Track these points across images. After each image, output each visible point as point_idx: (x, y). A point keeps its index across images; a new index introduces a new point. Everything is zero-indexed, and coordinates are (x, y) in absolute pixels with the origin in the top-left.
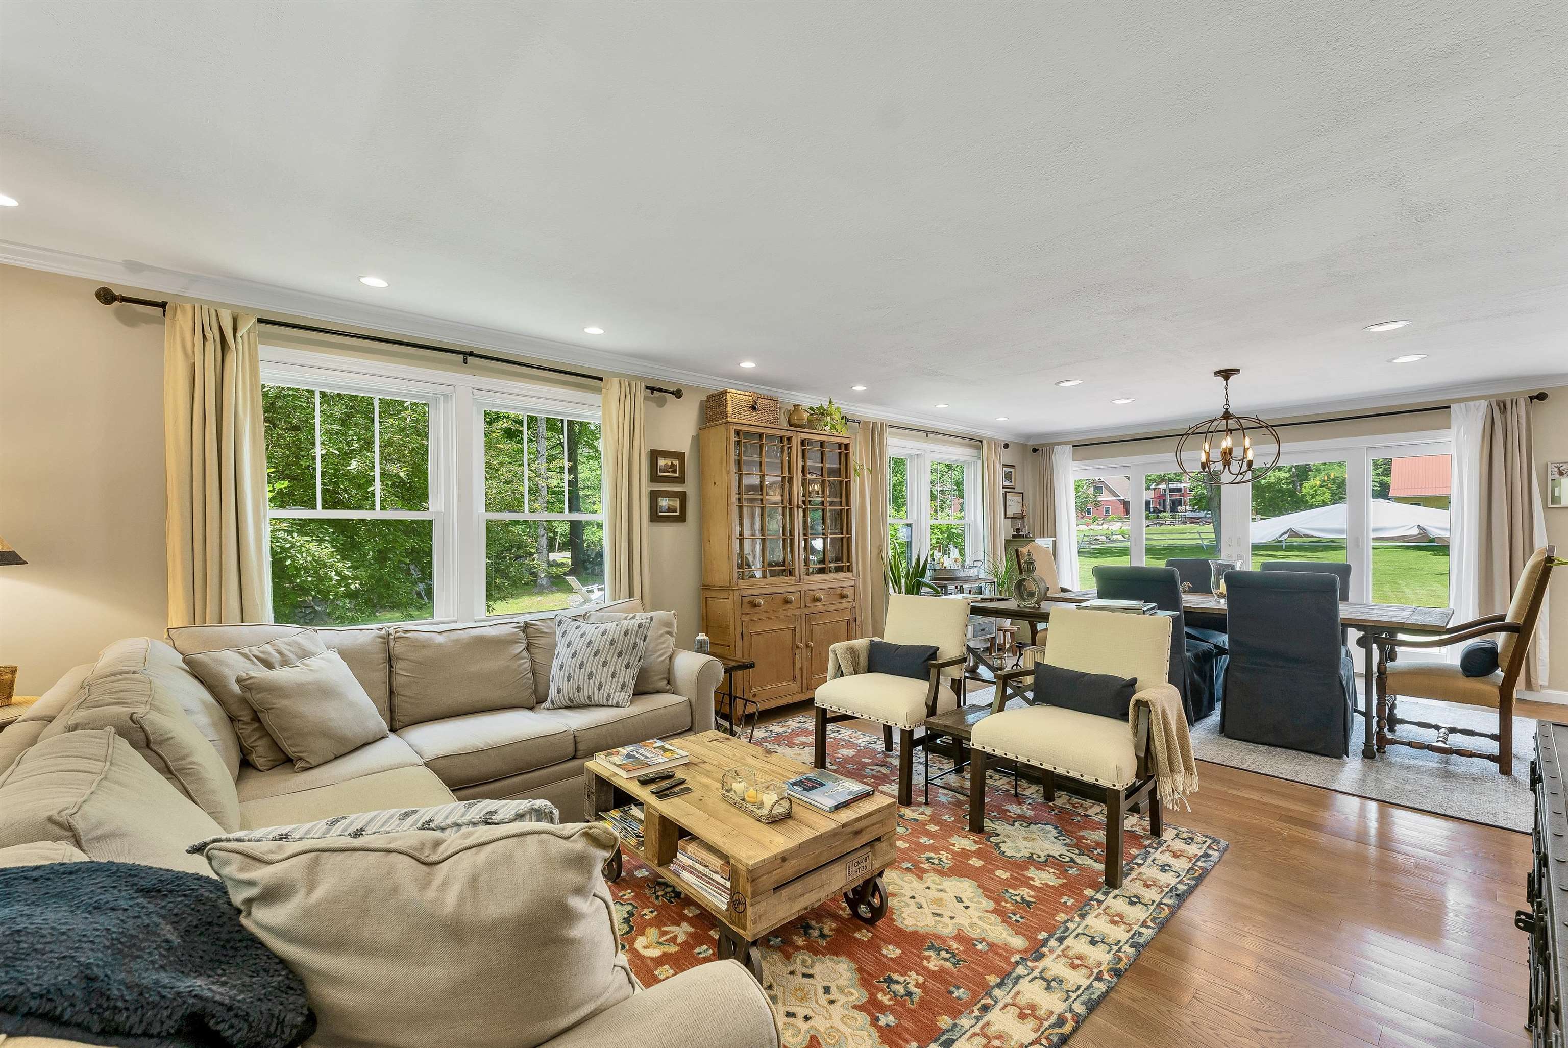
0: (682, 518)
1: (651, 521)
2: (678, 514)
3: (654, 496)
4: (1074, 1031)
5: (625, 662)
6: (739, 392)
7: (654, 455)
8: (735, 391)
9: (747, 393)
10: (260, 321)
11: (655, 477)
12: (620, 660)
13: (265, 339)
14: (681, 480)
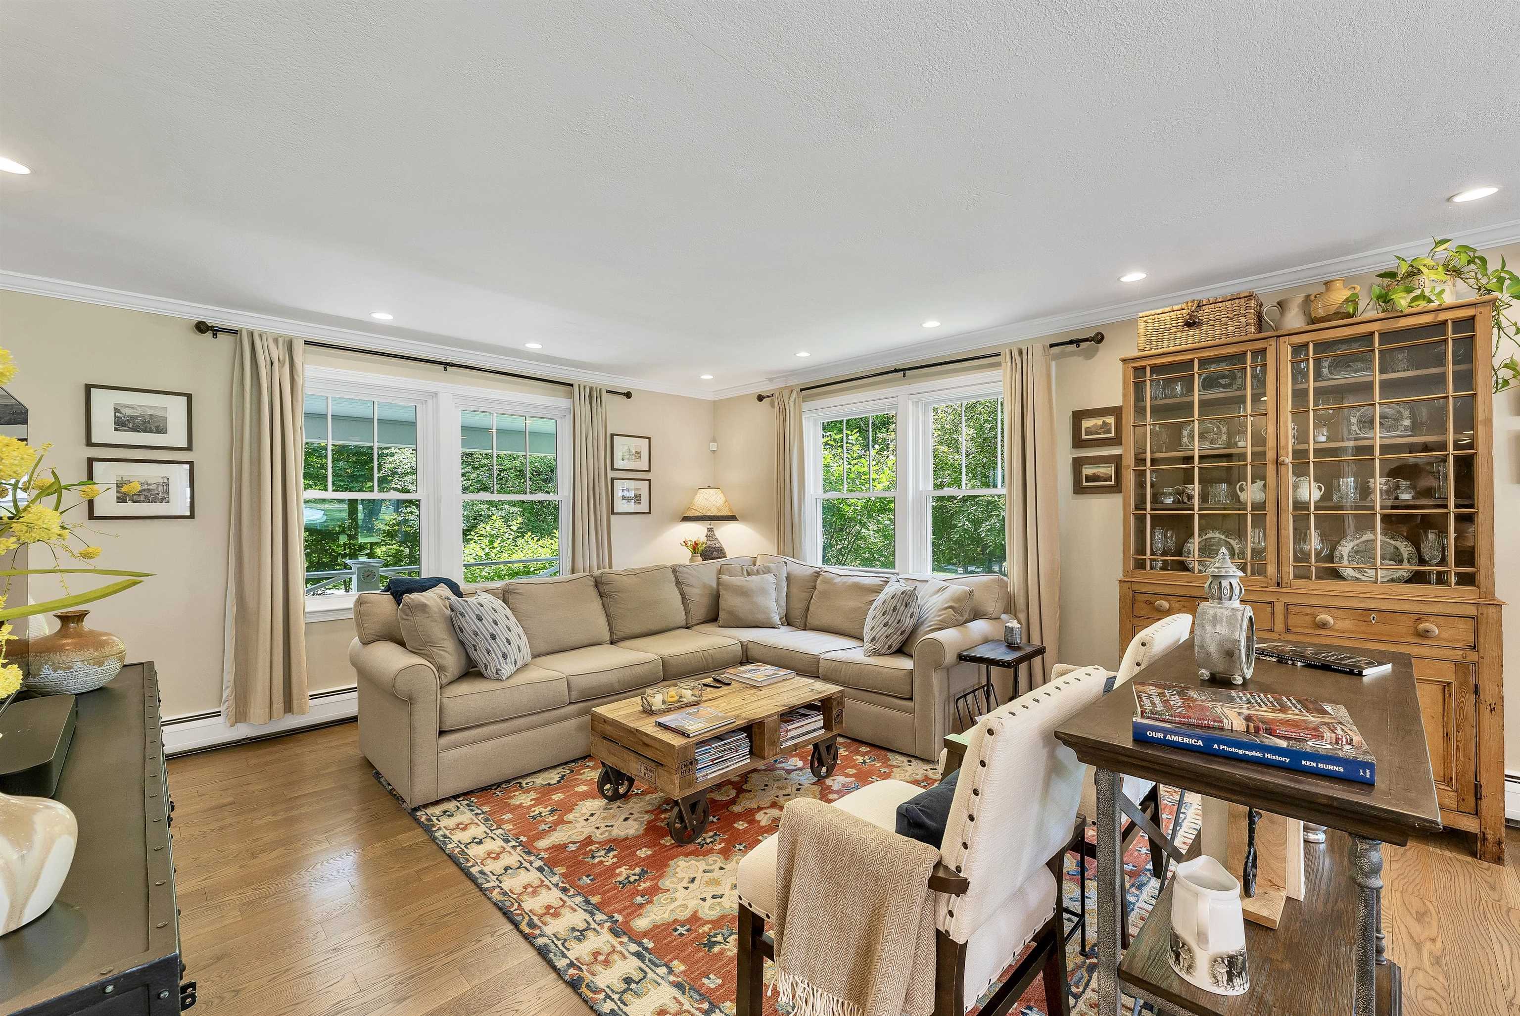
0: (1117, 488)
1: (1074, 493)
2: (1113, 483)
3: (1078, 464)
4: (521, 932)
5: (885, 621)
6: (1159, 311)
7: (1078, 416)
8: (1153, 312)
9: (1176, 308)
10: (801, 390)
11: (1078, 442)
12: (882, 618)
13: (805, 399)
14: (1117, 441)
